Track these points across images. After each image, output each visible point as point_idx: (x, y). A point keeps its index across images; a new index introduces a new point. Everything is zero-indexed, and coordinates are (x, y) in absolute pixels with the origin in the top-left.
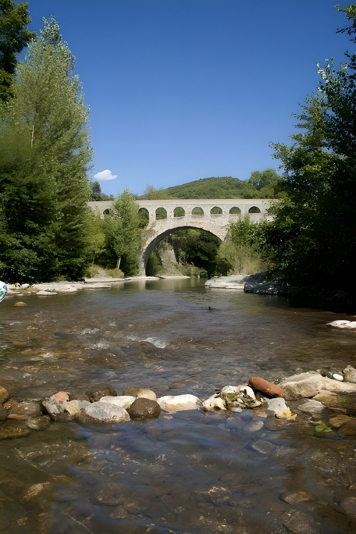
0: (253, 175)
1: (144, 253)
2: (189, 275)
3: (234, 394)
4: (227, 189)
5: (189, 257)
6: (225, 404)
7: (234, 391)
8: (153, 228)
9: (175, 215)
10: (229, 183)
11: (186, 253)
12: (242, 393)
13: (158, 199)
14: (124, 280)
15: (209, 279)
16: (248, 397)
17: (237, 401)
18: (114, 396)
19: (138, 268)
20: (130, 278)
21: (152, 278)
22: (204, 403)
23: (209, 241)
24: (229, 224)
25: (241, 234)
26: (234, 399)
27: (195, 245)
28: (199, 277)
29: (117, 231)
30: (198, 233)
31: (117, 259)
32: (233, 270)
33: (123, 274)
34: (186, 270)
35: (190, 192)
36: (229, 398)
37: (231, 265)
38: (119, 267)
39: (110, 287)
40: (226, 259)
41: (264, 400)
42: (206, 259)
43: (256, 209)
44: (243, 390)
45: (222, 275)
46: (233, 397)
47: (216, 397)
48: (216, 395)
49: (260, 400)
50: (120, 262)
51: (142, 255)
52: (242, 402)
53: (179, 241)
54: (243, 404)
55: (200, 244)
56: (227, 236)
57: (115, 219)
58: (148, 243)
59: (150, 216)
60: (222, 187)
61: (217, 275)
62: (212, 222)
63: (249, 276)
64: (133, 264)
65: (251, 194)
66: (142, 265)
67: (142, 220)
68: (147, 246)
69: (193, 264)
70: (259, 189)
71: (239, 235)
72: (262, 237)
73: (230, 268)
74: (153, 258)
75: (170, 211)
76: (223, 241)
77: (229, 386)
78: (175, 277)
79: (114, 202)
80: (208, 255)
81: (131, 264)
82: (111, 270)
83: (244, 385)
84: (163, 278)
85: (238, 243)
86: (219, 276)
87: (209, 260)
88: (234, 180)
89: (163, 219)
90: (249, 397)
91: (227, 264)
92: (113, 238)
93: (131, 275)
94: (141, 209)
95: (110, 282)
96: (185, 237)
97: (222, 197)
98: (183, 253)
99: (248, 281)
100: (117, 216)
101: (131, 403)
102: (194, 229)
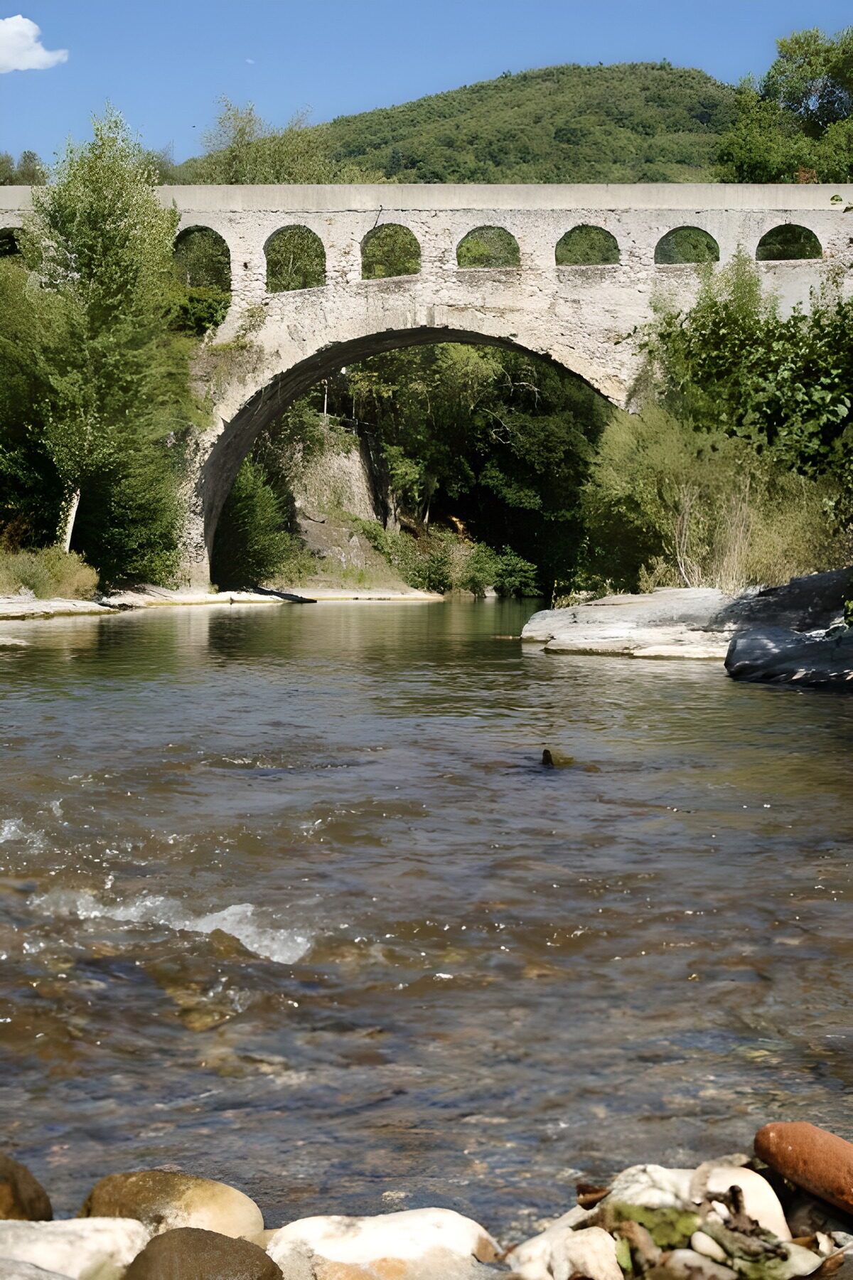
0: (786, 54)
1: (207, 468)
2: (437, 583)
3: (674, 1209)
4: (646, 129)
5: (441, 492)
6: (627, 1263)
7: (677, 1196)
8: (251, 336)
9: (368, 269)
10: (659, 100)
11: (427, 468)
12: (715, 1204)
13: (278, 179)
14: (94, 606)
15: (546, 604)
16: (749, 1227)
17: (690, 1246)
18: (37, 1219)
19: (171, 546)
20: (129, 597)
21: (245, 602)
22: (518, 1258)
23: (546, 408)
24: (652, 317)
25: (713, 374)
26: (676, 1238)
27: (475, 429)
28: (491, 595)
29: (58, 351)
30: (491, 367)
31: (61, 496)
32: (671, 560)
33: (90, 576)
34: (422, 559)
35: (450, 144)
36: (650, 1231)
37: (658, 536)
38: (68, 537)
39: (23, 643)
40: (632, 503)
41: (838, 1245)
42: (531, 500)
43: (797, 240)
44: (724, 1189)
45: (615, 589)
46: (672, 1225)
47: (581, 1226)
48: (579, 1214)
49: (813, 1245)
50: (73, 512)
51: (195, 477)
52: (719, 1253)
53: (390, 406)
54: (723, 1264)
55: (498, 424)
56: (642, 381)
57: (51, 285)
58: (226, 411)
59: (236, 270)
60: (620, 120)
61: (586, 589)
62: (564, 309)
63: (753, 591)
64: (143, 522)
65: (775, 159)
66: (194, 530)
67: (195, 292)
68: (220, 430)
69: (461, 527)
70: (814, 128)
71: (708, 376)
72: (830, 388)
73: (658, 551)
74: (251, 497)
75: (342, 244)
76: (622, 405)
77: (650, 1168)
78: (364, 595)
79: (45, 194)
80: (541, 483)
81: (134, 522)
82: (24, 556)
83: (731, 1163)
84: (302, 601)
85: (700, 419)
86: (597, 590)
87: (544, 508)
88: (685, 79)
89: (304, 286)
90: (756, 1230)
91: (639, 529)
92: (39, 386)
93: (138, 581)
94: (187, 233)
95: (23, 618)
96: (418, 386)
97: (617, 171)
98: (407, 471)
99: (748, 619)
100: (61, 270)
101: (129, 1258)
102: (473, 344)
